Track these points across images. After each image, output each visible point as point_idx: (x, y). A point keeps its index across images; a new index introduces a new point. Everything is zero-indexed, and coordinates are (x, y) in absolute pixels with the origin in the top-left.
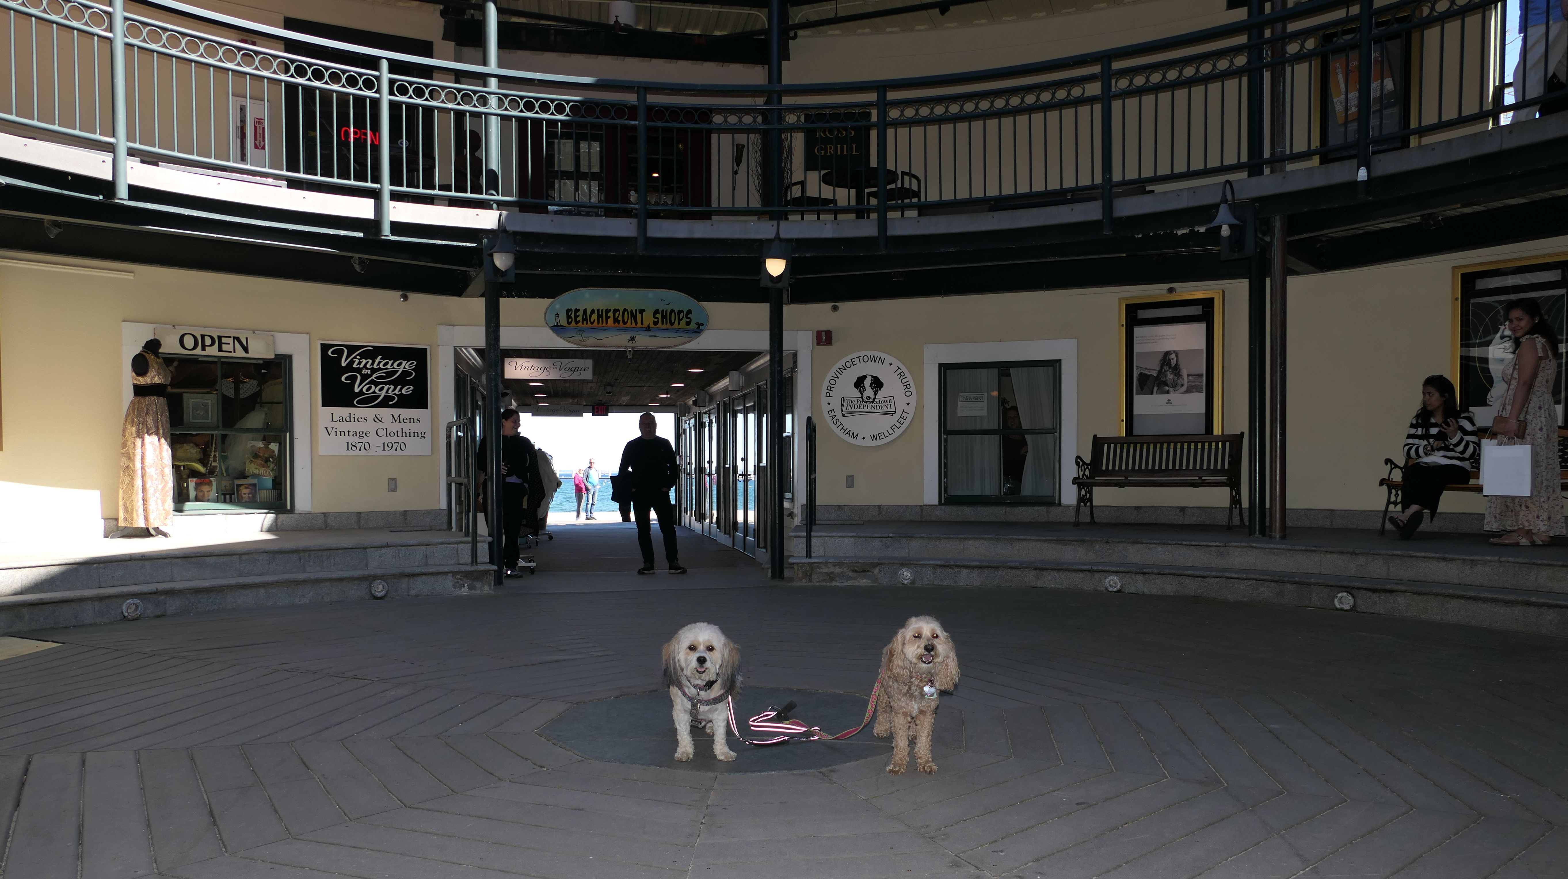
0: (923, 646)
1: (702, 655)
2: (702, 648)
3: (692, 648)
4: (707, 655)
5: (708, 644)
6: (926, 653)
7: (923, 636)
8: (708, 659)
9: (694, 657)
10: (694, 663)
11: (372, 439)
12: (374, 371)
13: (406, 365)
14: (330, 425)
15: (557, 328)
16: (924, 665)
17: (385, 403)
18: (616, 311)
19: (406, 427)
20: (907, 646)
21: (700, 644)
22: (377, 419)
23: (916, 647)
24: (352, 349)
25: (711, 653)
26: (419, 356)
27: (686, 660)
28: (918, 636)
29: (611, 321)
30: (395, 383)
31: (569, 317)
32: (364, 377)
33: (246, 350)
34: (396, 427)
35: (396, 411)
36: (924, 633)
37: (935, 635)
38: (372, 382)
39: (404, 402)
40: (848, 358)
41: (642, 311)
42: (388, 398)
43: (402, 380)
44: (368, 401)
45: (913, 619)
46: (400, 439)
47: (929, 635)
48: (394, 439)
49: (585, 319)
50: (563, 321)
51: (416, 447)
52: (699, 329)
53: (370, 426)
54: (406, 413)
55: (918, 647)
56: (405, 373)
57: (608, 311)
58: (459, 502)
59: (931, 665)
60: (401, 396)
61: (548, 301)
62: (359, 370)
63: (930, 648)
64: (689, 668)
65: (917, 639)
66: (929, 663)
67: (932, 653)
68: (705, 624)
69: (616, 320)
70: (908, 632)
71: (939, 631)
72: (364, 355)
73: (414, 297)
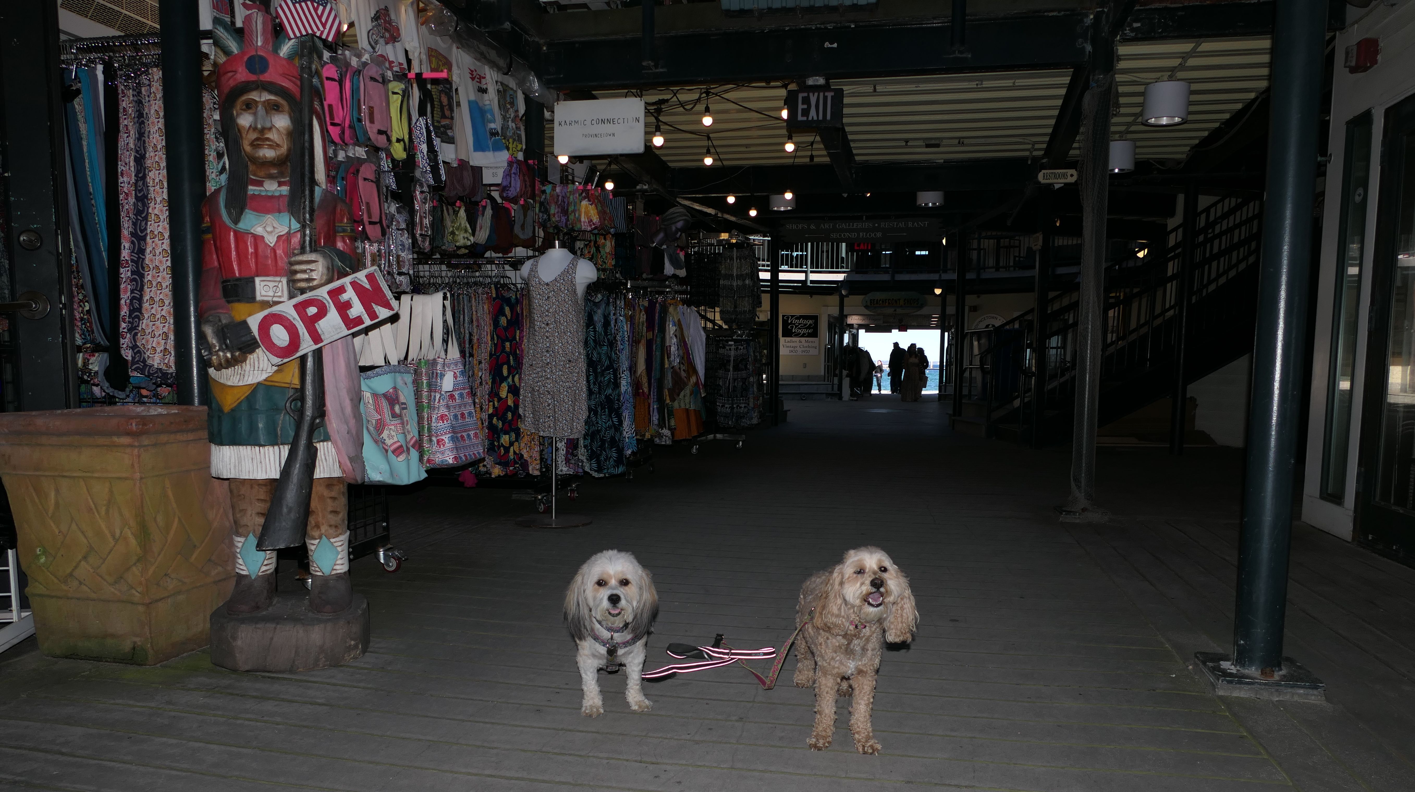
0: (868, 582)
1: (615, 592)
2: (613, 582)
3: (601, 583)
4: (621, 591)
5: (621, 577)
6: (874, 590)
7: (867, 570)
8: (622, 596)
9: (604, 594)
10: (606, 604)
11: (798, 349)
12: (799, 324)
13: (811, 322)
14: (784, 344)
15: (866, 307)
16: (871, 609)
17: (803, 336)
18: (889, 300)
19: (810, 344)
20: (846, 586)
21: (610, 577)
22: (800, 342)
23: (858, 584)
24: (792, 316)
25: (626, 588)
26: (815, 318)
27: (595, 598)
28: (860, 571)
29: (887, 304)
30: (807, 328)
31: (871, 302)
32: (796, 326)
33: (759, 318)
34: (806, 344)
35: (807, 339)
36: (868, 566)
37: (883, 569)
38: (799, 328)
39: (810, 335)
40: (983, 317)
41: (899, 300)
42: (804, 334)
43: (809, 328)
44: (797, 335)
45: (852, 552)
46: (808, 349)
47: (875, 567)
48: (806, 349)
49: (877, 303)
50: (869, 304)
51: (813, 352)
52: (921, 307)
53: (798, 344)
54: (810, 339)
55: (862, 584)
56: (810, 325)
57: (886, 300)
58: (828, 373)
59: (881, 608)
60: (808, 333)
61: (863, 296)
62: (794, 324)
63: (878, 584)
64: (598, 609)
65: (859, 575)
66: (880, 605)
67: (882, 590)
68: (615, 552)
69: (889, 303)
70: (848, 568)
71: (888, 563)
72: (797, 318)
73: (814, 296)
